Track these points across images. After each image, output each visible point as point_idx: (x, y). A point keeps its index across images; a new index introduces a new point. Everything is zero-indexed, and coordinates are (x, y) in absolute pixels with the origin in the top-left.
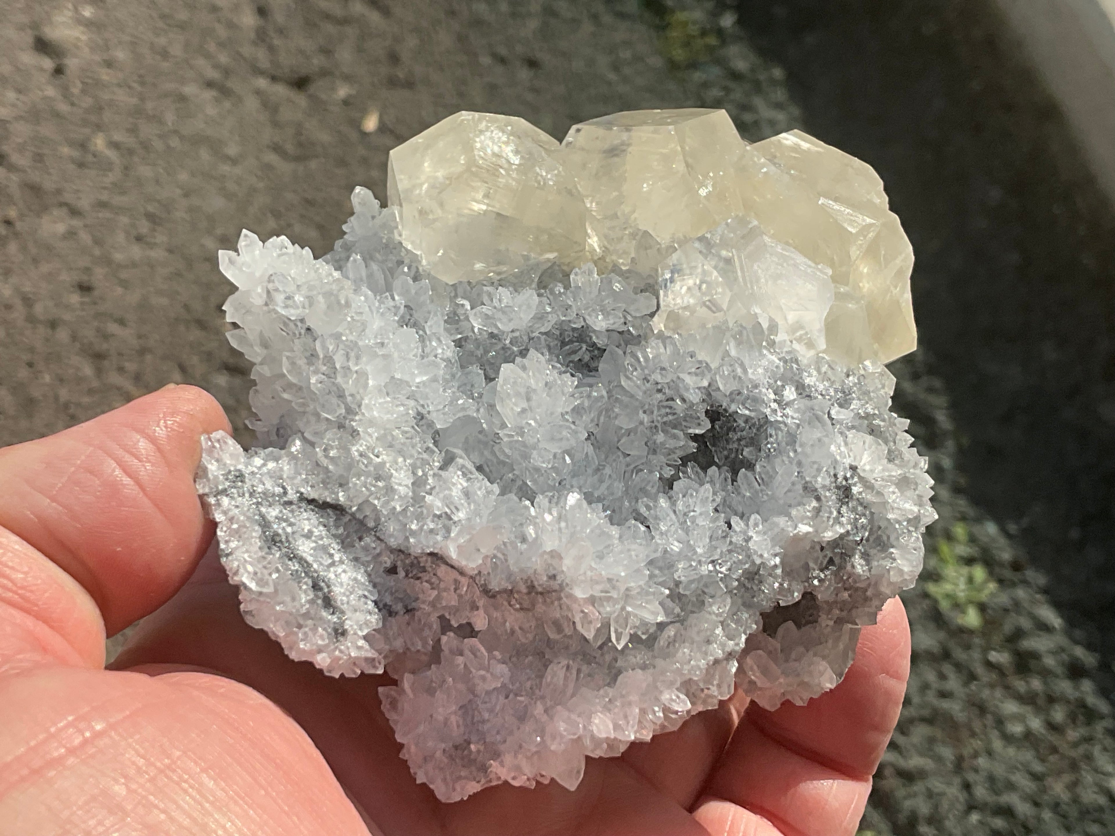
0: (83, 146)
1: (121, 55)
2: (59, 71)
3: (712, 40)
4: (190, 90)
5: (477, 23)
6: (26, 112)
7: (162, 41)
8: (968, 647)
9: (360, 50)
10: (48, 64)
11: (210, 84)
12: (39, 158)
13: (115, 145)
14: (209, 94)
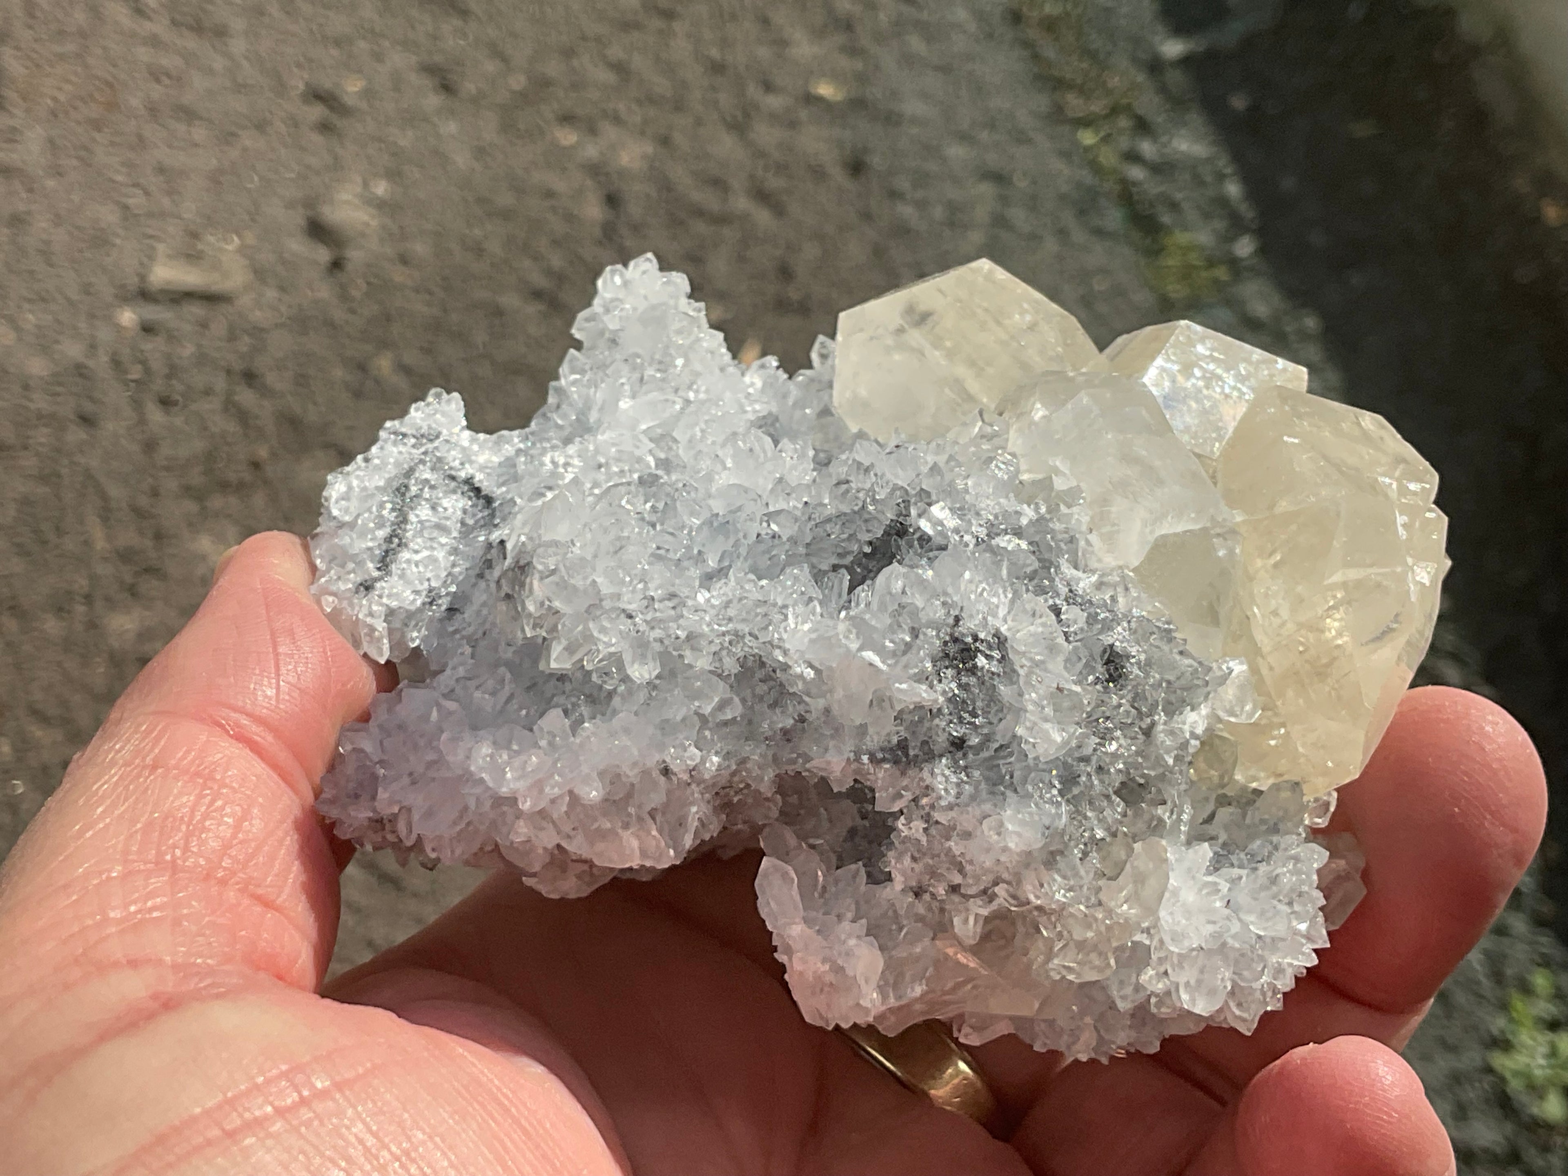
0: (362, 367)
1: (420, 248)
2: (337, 265)
3: (1222, 273)
4: (510, 300)
5: (902, 231)
6: (289, 318)
7: (477, 232)
8: (1546, 1149)
9: (741, 259)
10: (323, 255)
11: (537, 295)
12: (301, 380)
13: (405, 369)
14: (533, 309)
